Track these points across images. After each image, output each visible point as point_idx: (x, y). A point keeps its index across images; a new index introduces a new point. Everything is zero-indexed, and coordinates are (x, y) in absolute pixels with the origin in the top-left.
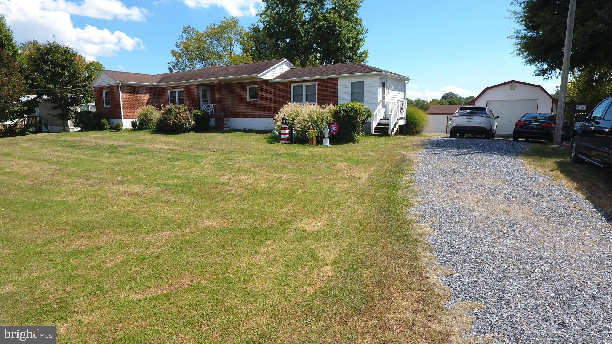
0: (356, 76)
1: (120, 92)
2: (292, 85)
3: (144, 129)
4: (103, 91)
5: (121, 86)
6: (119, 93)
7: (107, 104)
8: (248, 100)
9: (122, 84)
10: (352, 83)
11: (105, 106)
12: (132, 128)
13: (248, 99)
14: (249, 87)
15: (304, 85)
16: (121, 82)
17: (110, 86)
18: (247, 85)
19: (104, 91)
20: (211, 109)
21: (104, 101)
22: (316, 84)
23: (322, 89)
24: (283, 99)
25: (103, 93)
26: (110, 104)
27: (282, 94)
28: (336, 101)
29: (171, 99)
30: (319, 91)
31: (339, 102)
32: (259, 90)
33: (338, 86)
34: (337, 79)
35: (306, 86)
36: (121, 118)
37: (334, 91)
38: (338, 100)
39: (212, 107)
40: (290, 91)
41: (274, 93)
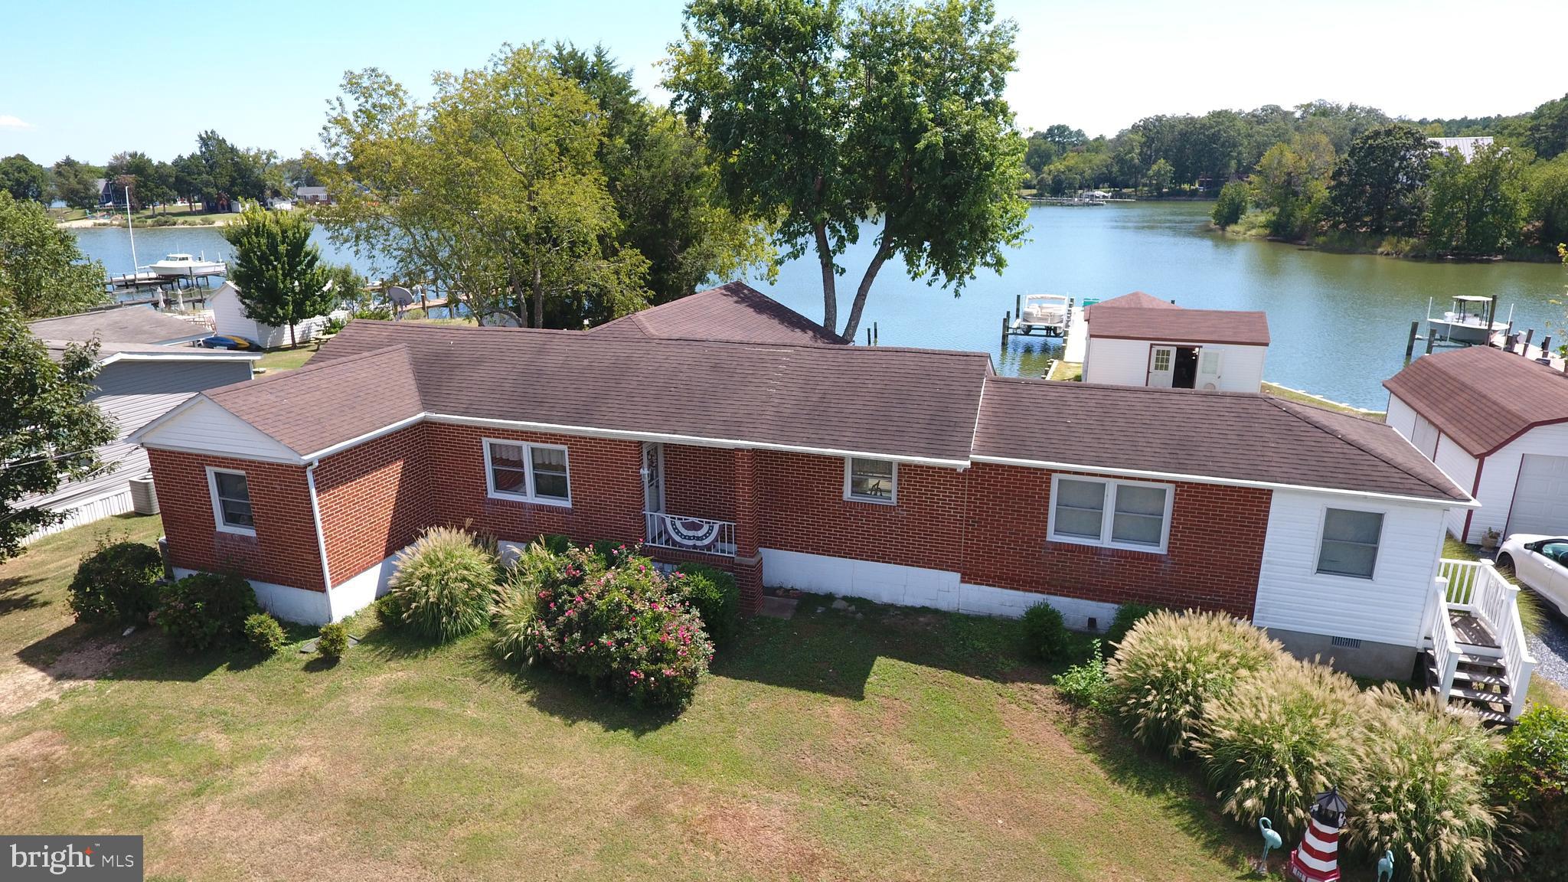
2: (1056, 481)
4: (208, 469)
5: (319, 464)
6: (309, 490)
7: (231, 521)
8: (845, 499)
9: (319, 460)
10: (1330, 511)
11: (221, 526)
12: (380, 627)
13: (847, 495)
15: (1111, 484)
16: (318, 456)
19: (210, 472)
20: (705, 535)
21: (214, 507)
22: (1170, 490)
23: (1194, 513)
24: (1016, 519)
25: (208, 476)
26: (249, 522)
27: (1013, 503)
28: (1254, 557)
29: (495, 471)
30: (1182, 515)
31: (1268, 562)
32: (905, 473)
33: (1268, 512)
34: (1269, 492)
35: (1119, 487)
36: (321, 588)
37: (1251, 527)
38: (1261, 558)
39: (711, 529)
40: (1047, 498)
41: (973, 495)
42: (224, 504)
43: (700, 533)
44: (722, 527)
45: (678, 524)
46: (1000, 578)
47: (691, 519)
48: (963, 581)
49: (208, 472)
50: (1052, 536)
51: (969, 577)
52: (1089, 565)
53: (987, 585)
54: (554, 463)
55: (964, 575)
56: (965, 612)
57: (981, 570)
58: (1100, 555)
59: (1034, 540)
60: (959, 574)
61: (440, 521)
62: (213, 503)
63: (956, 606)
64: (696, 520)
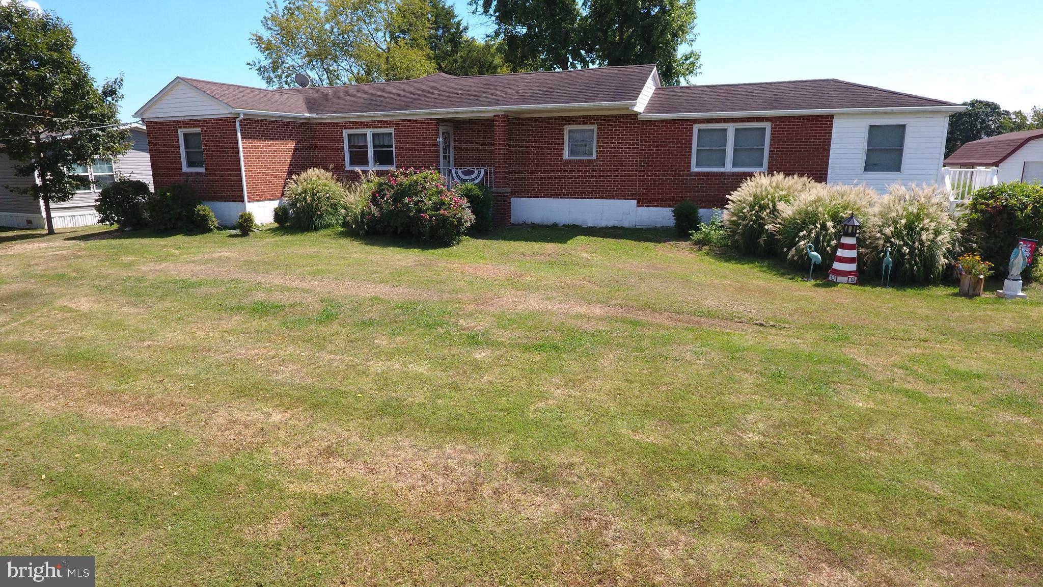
0: (885, 113)
1: (239, 135)
2: (696, 127)
3: (316, 229)
4: (179, 130)
5: (244, 119)
6: (236, 138)
7: (191, 164)
8: (564, 158)
9: (244, 114)
10: (871, 127)
11: (185, 169)
12: (276, 225)
13: (566, 156)
14: (568, 128)
15: (731, 128)
16: (243, 111)
17: (205, 120)
18: (566, 124)
19: (181, 132)
20: (476, 177)
21: (182, 156)
22: (768, 126)
23: (784, 139)
24: (671, 158)
25: (179, 136)
26: (201, 165)
27: (669, 147)
28: (823, 165)
29: (350, 152)
30: (776, 142)
31: (832, 168)
32: (601, 135)
33: (831, 133)
34: (830, 118)
35: (737, 130)
36: (241, 200)
37: (820, 145)
38: (828, 165)
39: (479, 173)
40: (690, 141)
41: (644, 145)
42: (188, 153)
43: (473, 177)
44: (486, 171)
45: (460, 172)
46: (662, 200)
47: (468, 168)
48: (638, 206)
49: (179, 132)
50: (694, 169)
51: (643, 202)
52: (718, 184)
53: (653, 206)
54: (386, 144)
55: (638, 201)
56: (640, 227)
57: (650, 196)
58: (725, 176)
59: (682, 171)
60: (636, 201)
61: (316, 165)
62: (181, 153)
63: (634, 223)
64: (470, 168)
